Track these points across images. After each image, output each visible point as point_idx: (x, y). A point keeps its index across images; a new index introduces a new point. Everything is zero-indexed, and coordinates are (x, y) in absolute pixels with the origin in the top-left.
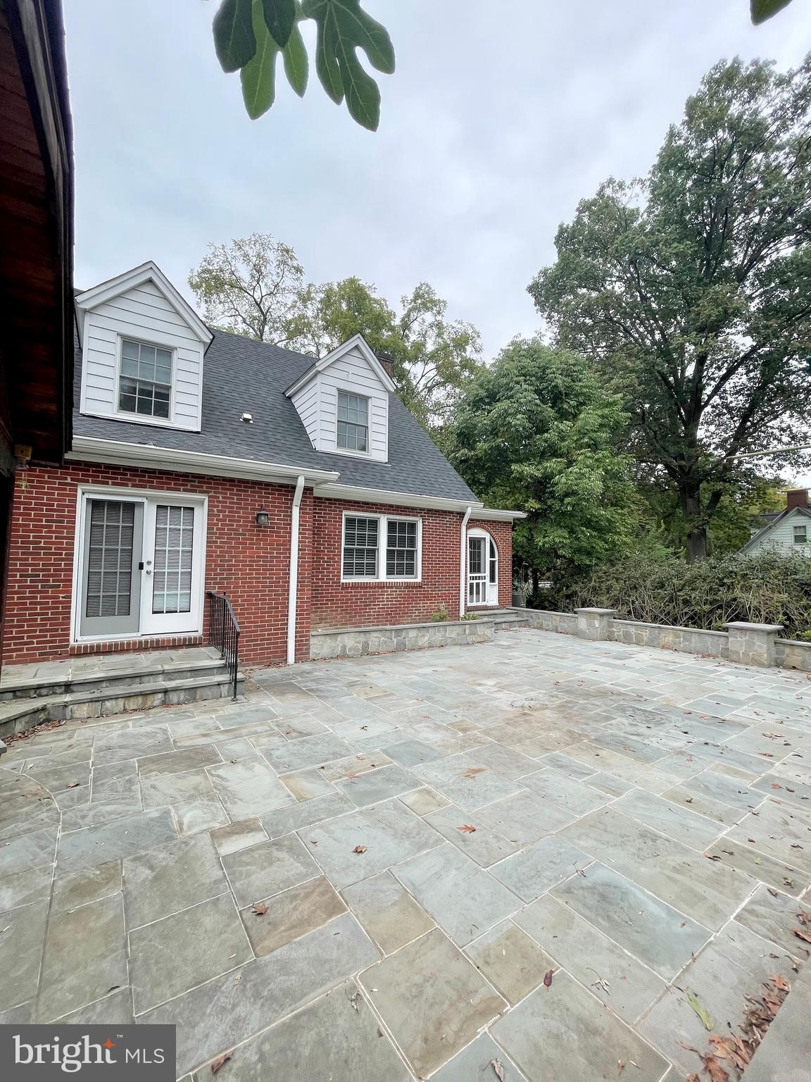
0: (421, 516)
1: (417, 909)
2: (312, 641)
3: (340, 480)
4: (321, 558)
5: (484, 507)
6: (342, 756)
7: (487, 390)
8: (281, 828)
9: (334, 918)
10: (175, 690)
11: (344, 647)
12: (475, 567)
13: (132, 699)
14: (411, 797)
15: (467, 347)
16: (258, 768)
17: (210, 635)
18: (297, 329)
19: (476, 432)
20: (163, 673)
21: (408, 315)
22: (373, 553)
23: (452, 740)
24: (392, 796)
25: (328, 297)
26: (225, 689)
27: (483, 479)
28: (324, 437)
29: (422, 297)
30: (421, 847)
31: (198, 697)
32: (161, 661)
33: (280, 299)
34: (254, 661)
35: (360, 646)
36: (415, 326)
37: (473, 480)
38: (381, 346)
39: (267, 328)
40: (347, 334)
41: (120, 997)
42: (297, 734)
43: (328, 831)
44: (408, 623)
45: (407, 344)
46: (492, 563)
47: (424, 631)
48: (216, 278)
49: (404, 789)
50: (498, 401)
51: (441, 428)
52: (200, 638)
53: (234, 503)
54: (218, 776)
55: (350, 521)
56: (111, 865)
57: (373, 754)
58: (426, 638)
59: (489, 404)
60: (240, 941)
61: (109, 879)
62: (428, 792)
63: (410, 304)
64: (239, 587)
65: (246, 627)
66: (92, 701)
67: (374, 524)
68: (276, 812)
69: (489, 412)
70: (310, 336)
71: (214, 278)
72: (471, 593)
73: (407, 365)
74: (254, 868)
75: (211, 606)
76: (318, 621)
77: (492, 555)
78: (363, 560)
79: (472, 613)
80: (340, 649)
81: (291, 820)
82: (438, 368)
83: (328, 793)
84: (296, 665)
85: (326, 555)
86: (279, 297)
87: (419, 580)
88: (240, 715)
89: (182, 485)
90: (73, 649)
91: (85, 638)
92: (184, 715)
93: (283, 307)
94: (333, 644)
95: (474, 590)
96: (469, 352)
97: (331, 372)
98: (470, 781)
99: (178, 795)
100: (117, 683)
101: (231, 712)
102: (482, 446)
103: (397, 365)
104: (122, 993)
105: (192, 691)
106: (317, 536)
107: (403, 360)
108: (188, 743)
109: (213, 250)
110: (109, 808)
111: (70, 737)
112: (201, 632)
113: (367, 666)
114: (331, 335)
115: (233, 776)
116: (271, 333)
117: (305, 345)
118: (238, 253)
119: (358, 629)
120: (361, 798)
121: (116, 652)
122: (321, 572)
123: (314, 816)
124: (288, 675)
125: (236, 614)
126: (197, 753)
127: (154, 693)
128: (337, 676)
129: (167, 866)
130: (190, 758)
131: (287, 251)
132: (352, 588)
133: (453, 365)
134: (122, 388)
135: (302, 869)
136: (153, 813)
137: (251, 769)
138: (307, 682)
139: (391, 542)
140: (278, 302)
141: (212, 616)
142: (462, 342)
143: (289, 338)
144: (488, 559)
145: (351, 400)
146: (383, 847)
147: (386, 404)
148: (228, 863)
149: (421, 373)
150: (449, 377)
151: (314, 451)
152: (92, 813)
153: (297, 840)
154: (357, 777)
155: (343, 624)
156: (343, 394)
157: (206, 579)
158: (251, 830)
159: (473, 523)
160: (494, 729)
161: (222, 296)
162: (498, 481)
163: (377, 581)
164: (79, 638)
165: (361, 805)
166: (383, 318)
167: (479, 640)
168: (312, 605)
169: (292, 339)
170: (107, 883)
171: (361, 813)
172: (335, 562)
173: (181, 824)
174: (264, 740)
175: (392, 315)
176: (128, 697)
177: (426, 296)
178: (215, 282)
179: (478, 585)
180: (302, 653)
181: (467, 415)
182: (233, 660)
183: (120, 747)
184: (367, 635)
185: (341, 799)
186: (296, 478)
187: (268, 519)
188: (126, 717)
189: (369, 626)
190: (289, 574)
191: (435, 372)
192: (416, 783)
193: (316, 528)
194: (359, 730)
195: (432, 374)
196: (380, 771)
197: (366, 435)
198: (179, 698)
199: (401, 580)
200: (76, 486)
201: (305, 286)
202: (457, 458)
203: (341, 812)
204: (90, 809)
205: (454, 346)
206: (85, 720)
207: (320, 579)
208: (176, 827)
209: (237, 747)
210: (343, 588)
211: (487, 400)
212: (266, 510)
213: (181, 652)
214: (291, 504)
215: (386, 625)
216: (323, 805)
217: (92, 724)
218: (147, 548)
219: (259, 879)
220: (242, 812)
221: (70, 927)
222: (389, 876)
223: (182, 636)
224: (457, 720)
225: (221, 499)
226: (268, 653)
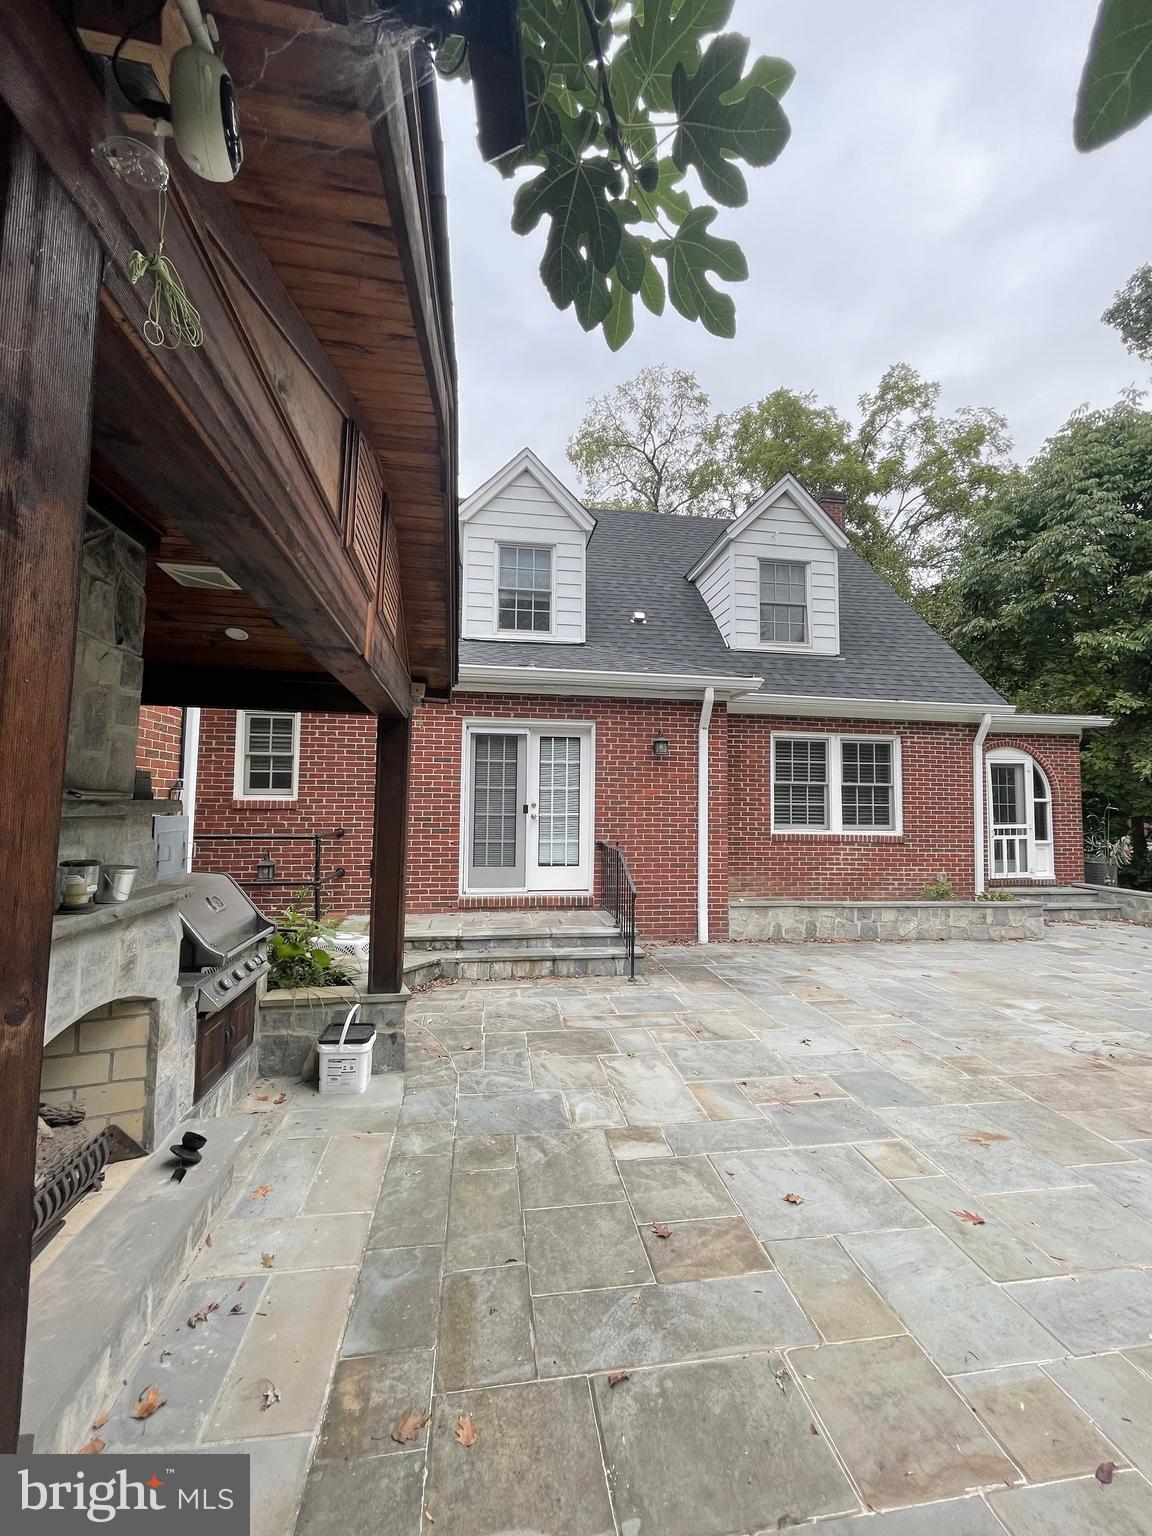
0: (898, 733)
1: (878, 1303)
2: (732, 914)
3: (764, 688)
4: (742, 800)
5: (1019, 711)
6: (772, 1074)
7: (1020, 515)
8: (687, 1145)
9: (754, 1272)
10: (564, 959)
11: (778, 927)
12: (1005, 811)
13: (519, 964)
14: (874, 1150)
15: (981, 448)
16: (661, 1069)
17: (603, 895)
18: (701, 482)
19: (999, 587)
20: (551, 937)
21: (871, 422)
22: (820, 792)
23: (950, 1083)
24: (844, 1141)
25: (745, 426)
26: (620, 965)
27: (1018, 663)
28: (741, 631)
29: (895, 386)
30: (888, 1222)
31: (589, 972)
32: (550, 924)
33: (678, 447)
34: (654, 934)
35: (803, 928)
36: (885, 436)
37: (997, 669)
38: (828, 480)
39: (663, 490)
40: (774, 474)
41: (517, 1272)
42: (711, 1035)
43: (749, 1165)
44: (880, 900)
45: (871, 467)
46: (1040, 809)
47: (908, 914)
48: (599, 440)
49: (862, 1136)
50: (1044, 528)
51: (937, 588)
52: (591, 899)
53: (625, 729)
54: (613, 1068)
55: (783, 747)
56: (505, 1138)
57: (816, 1079)
58: (912, 925)
59: (1024, 537)
60: (639, 1258)
61: (503, 1153)
62: (904, 1149)
63: (875, 403)
64: (635, 837)
65: (643, 889)
66: (481, 961)
67: (820, 749)
68: (681, 1125)
69: (1024, 550)
70: (720, 488)
71: (597, 441)
72: (998, 855)
73: (871, 500)
74: (654, 1184)
75: (603, 860)
76: (740, 888)
77: (1039, 790)
78: (806, 802)
79: (999, 889)
80: (772, 929)
81: (701, 1139)
82: (926, 493)
83: (752, 1118)
84: (710, 945)
85: (748, 795)
86: (678, 445)
87: (898, 832)
88: (639, 1000)
89: (567, 711)
90: (462, 901)
91: (473, 890)
92: (573, 991)
93: (683, 459)
94: (762, 921)
95: (1006, 852)
96: (986, 456)
97: (749, 537)
98: (977, 1150)
99: (568, 1080)
100: (504, 944)
101: (628, 994)
102: (1011, 610)
103: (855, 502)
104: (519, 1268)
105: (583, 963)
106: (735, 770)
107: (865, 493)
108: (579, 1024)
109: (594, 406)
110: (502, 1079)
111: (462, 998)
112: (590, 893)
113: (813, 958)
114: (751, 480)
115: (632, 1072)
116: (668, 495)
117: (715, 502)
118: (624, 401)
119: (798, 903)
120: (800, 1133)
121: (503, 908)
122: (741, 819)
123: (731, 1142)
124: (699, 957)
125: (631, 872)
126: (589, 1038)
127: (542, 960)
128: (768, 966)
129: (559, 1154)
130: (580, 1041)
131: (686, 380)
132: (788, 842)
133: (954, 483)
134: (502, 604)
135: (713, 1201)
136: (545, 1095)
137: (652, 1068)
138: (724, 969)
139: (848, 773)
140: (676, 451)
141: (603, 872)
142: (969, 443)
143: (693, 497)
144: (1031, 800)
145: (782, 572)
146: (826, 1204)
147: (834, 569)
148: (624, 1168)
149: (894, 508)
150: (948, 503)
151: (727, 650)
152: (485, 1081)
153: (708, 1166)
154: (792, 1105)
155: (776, 894)
156: (767, 565)
157: (596, 825)
158: (651, 1140)
159: (996, 739)
160: (1032, 1079)
161: (606, 461)
162: (1050, 665)
163: (828, 833)
164: (467, 890)
165: (796, 1143)
166: (828, 438)
167: (1014, 936)
168: (730, 864)
169: (696, 497)
170: (503, 1155)
171: (797, 1152)
172: (763, 805)
173: (573, 1114)
174: (668, 1036)
175: (843, 428)
176: (515, 961)
177: (902, 384)
178: (597, 446)
179: (1011, 843)
180: (718, 929)
181: (979, 562)
182: (628, 930)
183: (509, 1016)
184: (814, 912)
185: (770, 1129)
186: (702, 691)
187: (669, 748)
188: (514, 984)
189: (818, 900)
190: (697, 821)
191: (922, 500)
192: (882, 1132)
193: (733, 757)
194: (798, 1044)
195: (915, 505)
196: (824, 1103)
197: (803, 619)
198: (569, 969)
199: (867, 833)
200: (461, 719)
201: (711, 420)
202: (964, 635)
203: (767, 1146)
204: (483, 1076)
205: (956, 452)
206: (476, 981)
207: (741, 829)
208: (568, 1116)
209: (636, 1039)
210: (774, 842)
211: (1019, 532)
212: (666, 736)
213: (571, 914)
214: (698, 726)
215: (845, 899)
216: (743, 1131)
217: (481, 986)
218: (531, 792)
219: (660, 1197)
220: (641, 1116)
221: (470, 1187)
222: (836, 1244)
223: (571, 894)
224: (959, 1054)
225: (610, 725)
226: (673, 925)
